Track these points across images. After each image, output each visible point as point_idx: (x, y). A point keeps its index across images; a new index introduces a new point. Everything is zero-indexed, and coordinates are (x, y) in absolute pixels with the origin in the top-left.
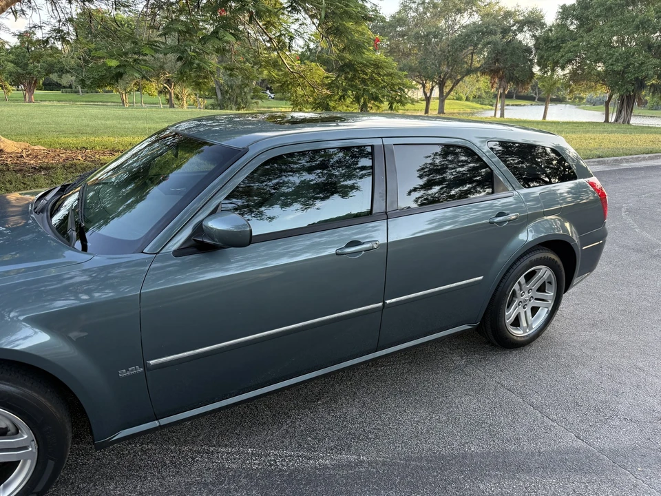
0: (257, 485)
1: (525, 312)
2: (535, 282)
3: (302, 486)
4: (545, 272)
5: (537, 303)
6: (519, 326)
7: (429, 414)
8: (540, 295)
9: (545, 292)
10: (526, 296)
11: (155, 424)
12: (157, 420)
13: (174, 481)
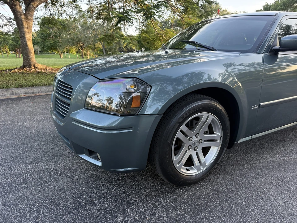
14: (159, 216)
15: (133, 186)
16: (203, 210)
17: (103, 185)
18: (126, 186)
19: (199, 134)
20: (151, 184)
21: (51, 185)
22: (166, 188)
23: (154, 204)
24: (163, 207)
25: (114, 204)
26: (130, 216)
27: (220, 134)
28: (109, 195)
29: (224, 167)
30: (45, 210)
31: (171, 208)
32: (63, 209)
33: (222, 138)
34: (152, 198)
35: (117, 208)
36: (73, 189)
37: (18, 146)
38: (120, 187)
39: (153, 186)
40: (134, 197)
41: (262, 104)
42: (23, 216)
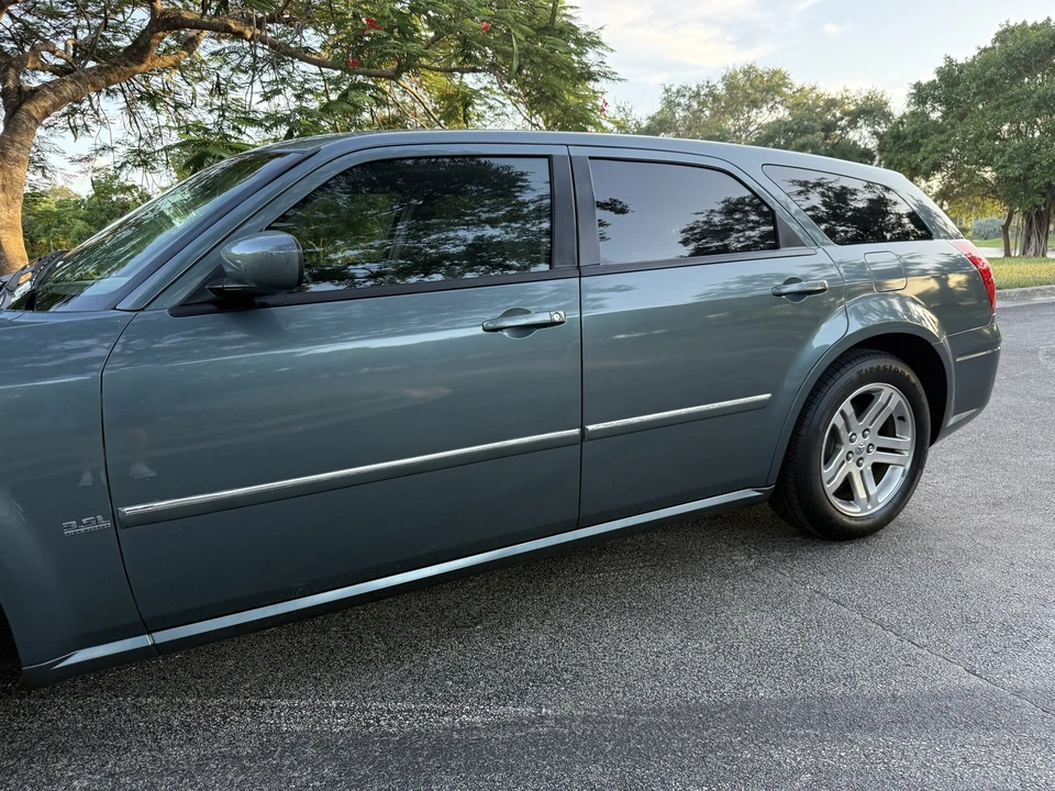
0: (335, 757)
1: (861, 472)
2: (874, 418)
3: (420, 759)
4: (889, 397)
5: (883, 458)
6: (853, 499)
7: (682, 641)
8: (886, 441)
9: (895, 437)
10: (860, 442)
11: (145, 641)
12: (149, 633)
13: (177, 754)
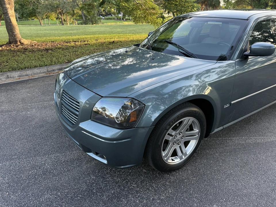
14: (153, 199)
15: (131, 173)
16: (185, 192)
17: (107, 173)
18: (125, 174)
19: (181, 132)
20: (144, 170)
21: (65, 175)
22: (156, 174)
23: (148, 189)
24: (155, 191)
25: (118, 190)
26: (131, 200)
27: (198, 131)
28: (113, 183)
29: (201, 151)
30: (67, 199)
31: (162, 191)
32: (80, 197)
33: (200, 133)
34: (146, 183)
35: (120, 194)
36: (84, 178)
37: (29, 138)
38: (120, 175)
39: (146, 172)
40: (132, 183)
41: (232, 102)
42: (51, 204)
